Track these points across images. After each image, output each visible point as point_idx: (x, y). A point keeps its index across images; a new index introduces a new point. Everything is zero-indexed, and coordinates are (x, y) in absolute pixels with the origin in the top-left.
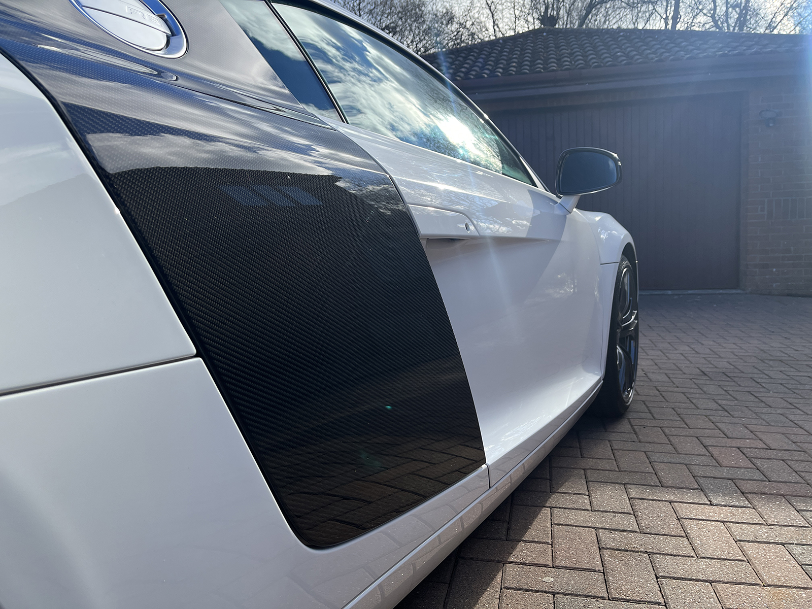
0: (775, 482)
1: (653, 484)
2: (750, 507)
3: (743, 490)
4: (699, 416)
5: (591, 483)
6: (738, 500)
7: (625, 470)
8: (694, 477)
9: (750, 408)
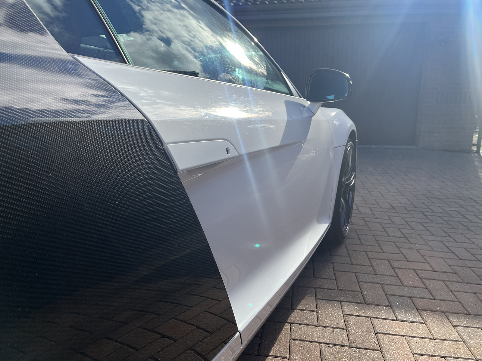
0: (438, 300)
1: (359, 302)
2: (422, 323)
3: (418, 307)
4: (390, 242)
5: (318, 300)
6: (414, 317)
7: (342, 288)
8: (386, 295)
9: (421, 236)
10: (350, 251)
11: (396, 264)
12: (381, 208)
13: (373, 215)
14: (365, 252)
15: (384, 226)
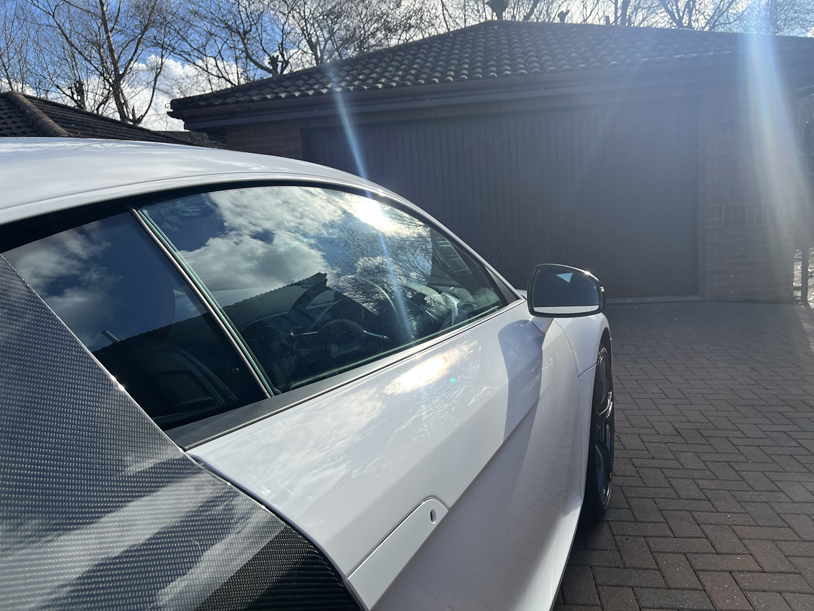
4: (683, 513)
9: (733, 493)
10: (617, 538)
11: (699, 562)
12: (658, 434)
13: (646, 452)
14: (644, 537)
15: (668, 474)
